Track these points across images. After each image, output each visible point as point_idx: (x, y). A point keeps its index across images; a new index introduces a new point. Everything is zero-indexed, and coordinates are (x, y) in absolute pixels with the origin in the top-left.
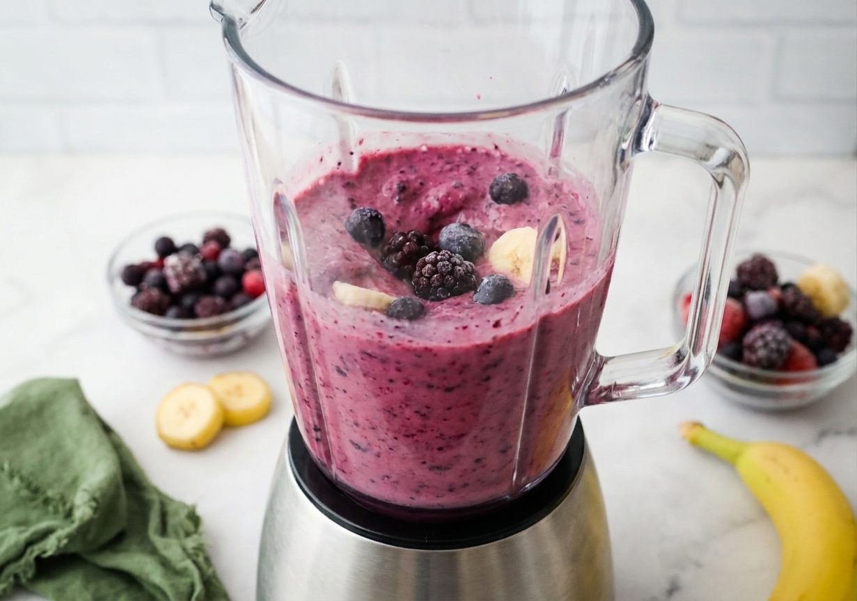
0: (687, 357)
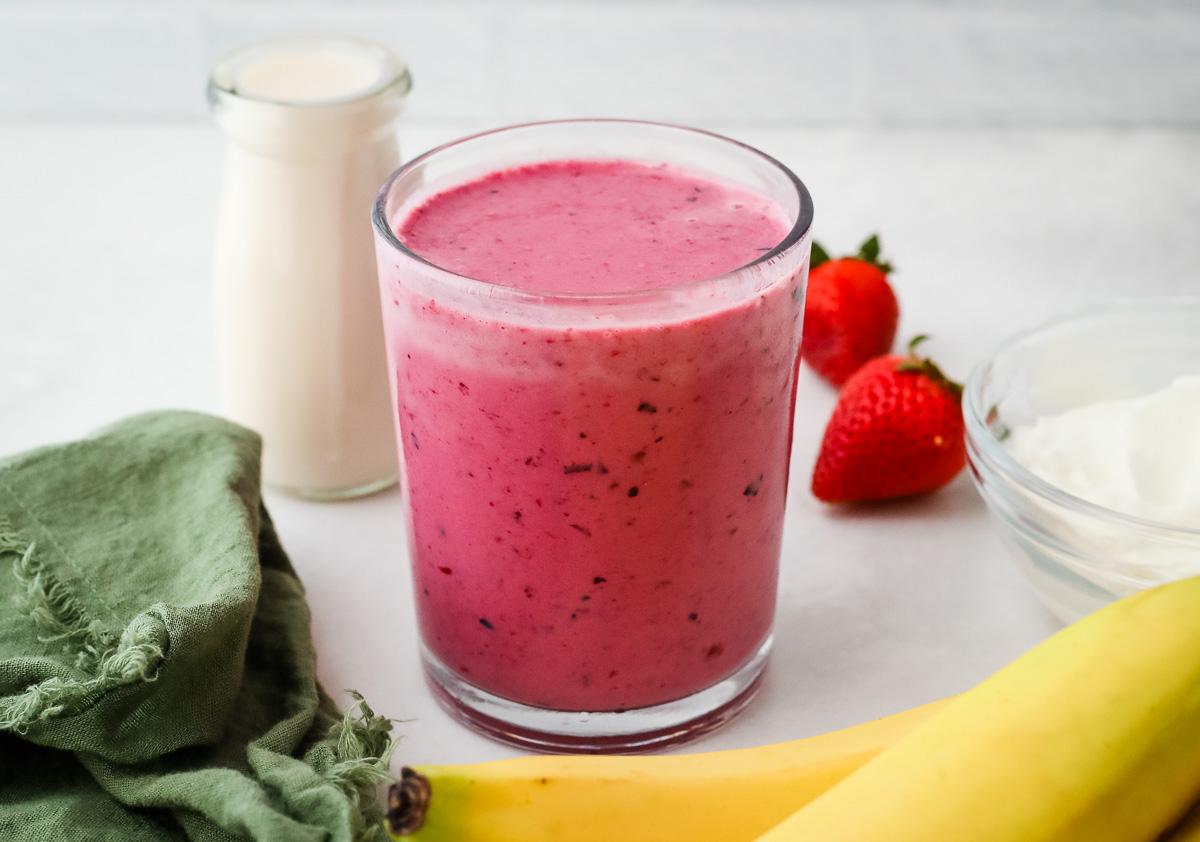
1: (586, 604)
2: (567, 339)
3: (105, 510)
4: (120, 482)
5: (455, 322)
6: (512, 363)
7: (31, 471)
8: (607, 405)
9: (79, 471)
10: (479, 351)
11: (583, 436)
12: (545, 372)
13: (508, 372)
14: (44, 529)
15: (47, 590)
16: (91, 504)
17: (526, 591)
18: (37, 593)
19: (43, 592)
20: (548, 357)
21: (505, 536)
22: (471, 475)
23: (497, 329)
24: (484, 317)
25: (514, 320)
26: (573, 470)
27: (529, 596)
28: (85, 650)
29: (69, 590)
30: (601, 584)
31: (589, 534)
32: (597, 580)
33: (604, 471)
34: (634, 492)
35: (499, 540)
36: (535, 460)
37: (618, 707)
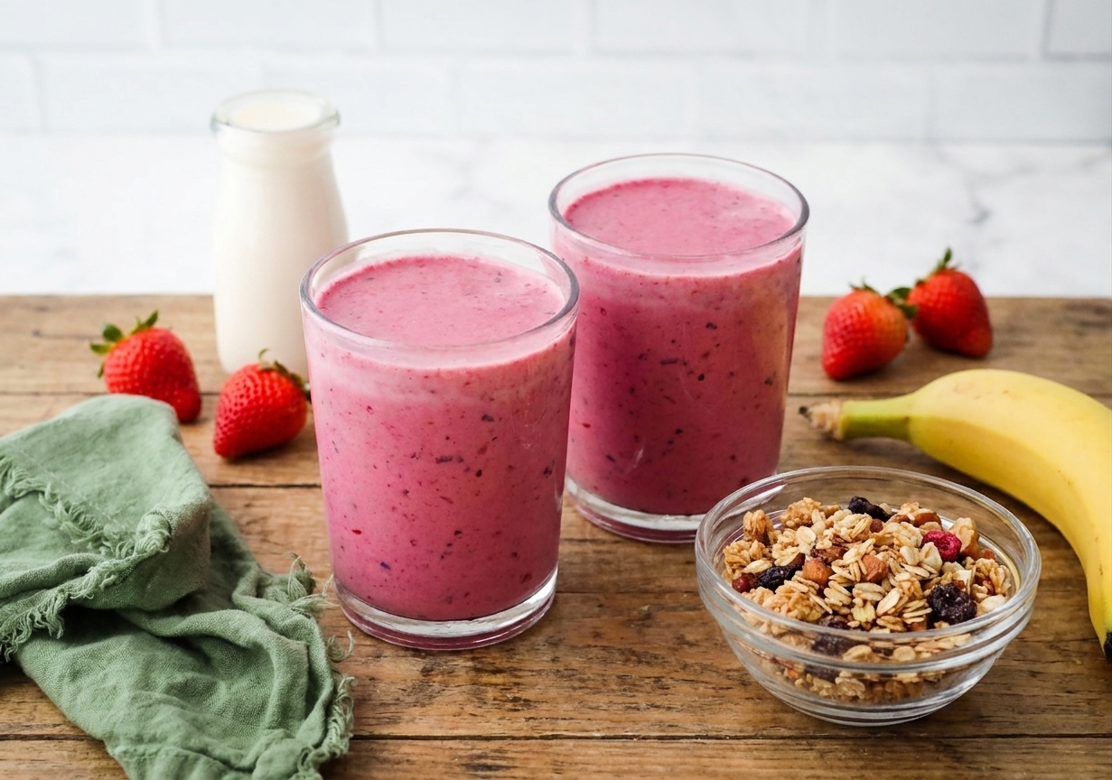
1: (450, 549)
2: (438, 375)
3: (89, 459)
4: (94, 441)
5: (363, 366)
6: (403, 392)
7: (34, 440)
8: (462, 417)
9: (66, 436)
10: (379, 385)
11: (447, 438)
12: (424, 397)
13: (399, 398)
14: (52, 475)
15: (67, 510)
16: (78, 456)
17: (411, 542)
18: (61, 513)
19: (65, 513)
20: (424, 387)
21: (397, 506)
22: (375, 467)
23: (393, 371)
24: (385, 362)
25: (404, 365)
26: (440, 461)
27: (414, 545)
28: (102, 545)
29: (82, 508)
30: (459, 535)
31: (451, 502)
32: (457, 532)
33: (461, 460)
34: (479, 474)
35: (394, 509)
36: (417, 455)
37: (470, 616)
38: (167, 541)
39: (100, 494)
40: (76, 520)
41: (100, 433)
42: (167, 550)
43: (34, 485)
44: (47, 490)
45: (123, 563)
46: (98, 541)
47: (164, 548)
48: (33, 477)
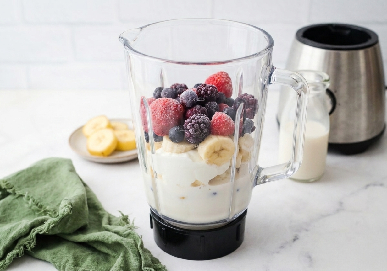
0: (292, 163)
38: (71, 209)
39: (45, 194)
40: (37, 205)
41: (43, 172)
42: (72, 213)
43: (21, 193)
44: (26, 195)
45: (56, 219)
46: (45, 212)
47: (71, 212)
48: (20, 190)
